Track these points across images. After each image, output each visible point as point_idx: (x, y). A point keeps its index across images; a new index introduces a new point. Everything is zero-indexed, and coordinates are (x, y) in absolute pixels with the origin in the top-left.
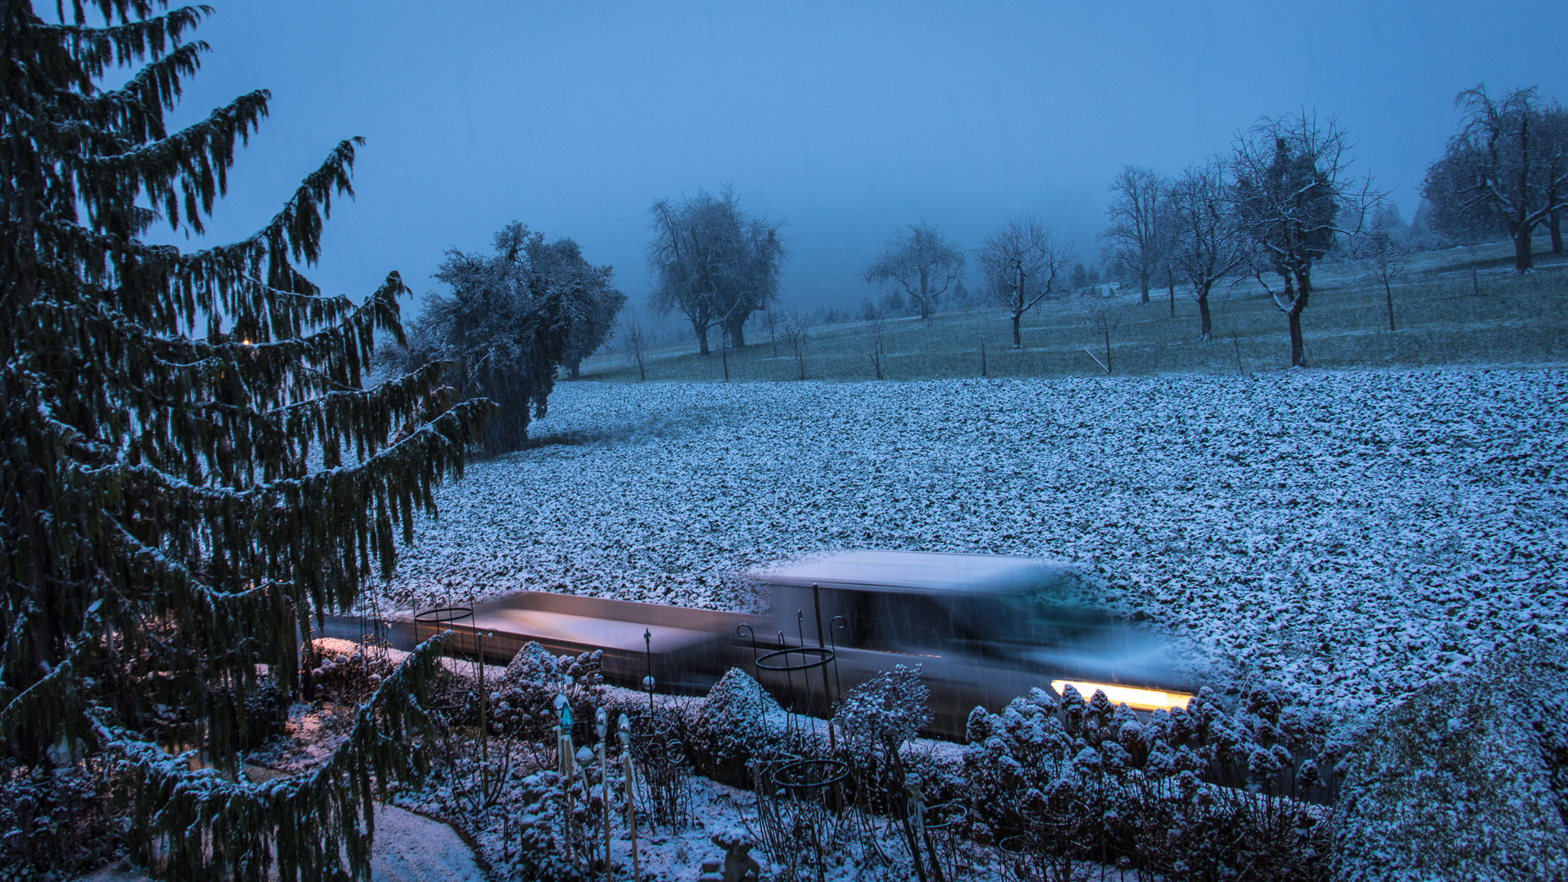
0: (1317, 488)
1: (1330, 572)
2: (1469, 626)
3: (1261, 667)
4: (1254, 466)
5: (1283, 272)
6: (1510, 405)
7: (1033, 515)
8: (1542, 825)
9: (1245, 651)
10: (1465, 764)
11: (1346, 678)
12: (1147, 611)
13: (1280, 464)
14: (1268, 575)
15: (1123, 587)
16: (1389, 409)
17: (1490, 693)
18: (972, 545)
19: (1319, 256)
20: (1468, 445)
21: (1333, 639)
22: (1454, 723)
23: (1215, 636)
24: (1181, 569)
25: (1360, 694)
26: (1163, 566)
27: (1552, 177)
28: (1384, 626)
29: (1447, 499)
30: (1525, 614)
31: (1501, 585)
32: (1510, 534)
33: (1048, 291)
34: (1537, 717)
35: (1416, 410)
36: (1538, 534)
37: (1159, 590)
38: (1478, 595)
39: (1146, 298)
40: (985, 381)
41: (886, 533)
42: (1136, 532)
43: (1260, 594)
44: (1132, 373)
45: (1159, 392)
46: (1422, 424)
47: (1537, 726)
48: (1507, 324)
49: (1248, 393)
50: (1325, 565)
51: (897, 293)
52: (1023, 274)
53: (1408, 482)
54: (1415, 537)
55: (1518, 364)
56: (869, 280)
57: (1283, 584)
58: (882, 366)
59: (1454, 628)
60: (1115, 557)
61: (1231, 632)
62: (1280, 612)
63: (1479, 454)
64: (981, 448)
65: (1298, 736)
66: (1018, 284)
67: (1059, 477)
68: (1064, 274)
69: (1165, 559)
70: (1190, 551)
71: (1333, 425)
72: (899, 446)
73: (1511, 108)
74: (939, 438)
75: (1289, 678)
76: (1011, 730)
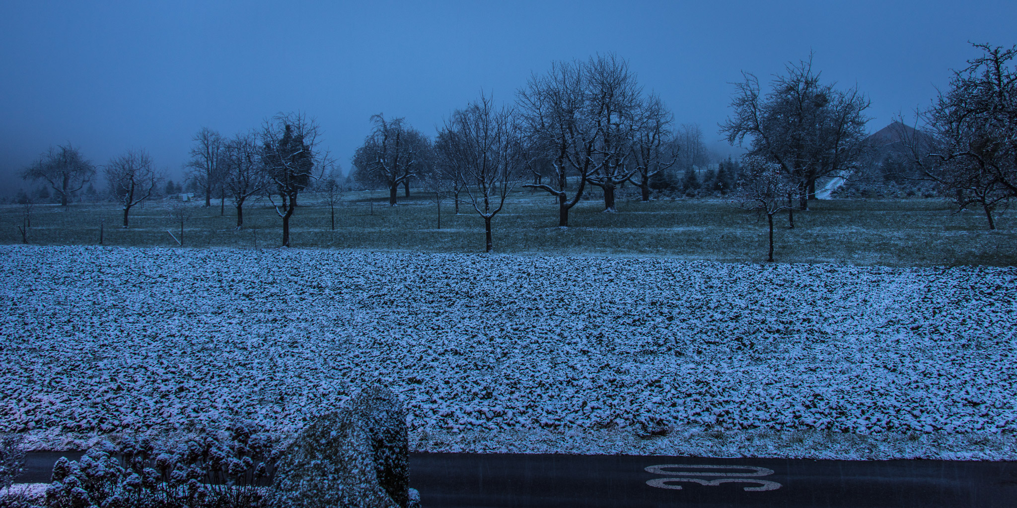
0: (288, 312)
1: (289, 357)
2: (352, 381)
3: (247, 413)
4: (257, 300)
5: (283, 196)
6: (381, 269)
7: (122, 331)
8: (366, 481)
9: (239, 405)
10: (335, 455)
11: (290, 414)
12: (186, 386)
13: (270, 299)
14: (257, 361)
15: (174, 373)
16: (327, 270)
17: (352, 416)
18: (77, 351)
19: (302, 189)
20: (361, 289)
21: (286, 394)
22: (334, 433)
23: (223, 397)
24: (209, 360)
25: (296, 422)
26: (199, 359)
27: (407, 162)
28: (312, 384)
29: (349, 317)
30: (376, 373)
31: (368, 359)
32: (375, 334)
33: (150, 195)
34: (371, 425)
35: (339, 271)
36: (386, 333)
37: (195, 373)
38: (357, 365)
39: (208, 203)
40: (101, 248)
41: (15, 346)
42: (186, 340)
43: (251, 371)
44: (196, 246)
45: (209, 258)
46: (341, 278)
47: (371, 430)
48: (383, 230)
49: (258, 260)
50: (287, 353)
51: (45, 188)
52: (134, 184)
53: (332, 308)
54: (331, 336)
55: (386, 249)
56: (25, 178)
57: (264, 365)
58: (27, 235)
59: (345, 383)
60: (171, 355)
61: (233, 394)
62: (261, 380)
63: (365, 294)
64: (92, 290)
65: (258, 450)
66: (130, 189)
67: (143, 307)
68: (161, 186)
69: (201, 354)
70: (216, 349)
71: (299, 278)
72: (33, 287)
73: (393, 126)
74: (63, 283)
75: (261, 417)
76: (83, 470)
